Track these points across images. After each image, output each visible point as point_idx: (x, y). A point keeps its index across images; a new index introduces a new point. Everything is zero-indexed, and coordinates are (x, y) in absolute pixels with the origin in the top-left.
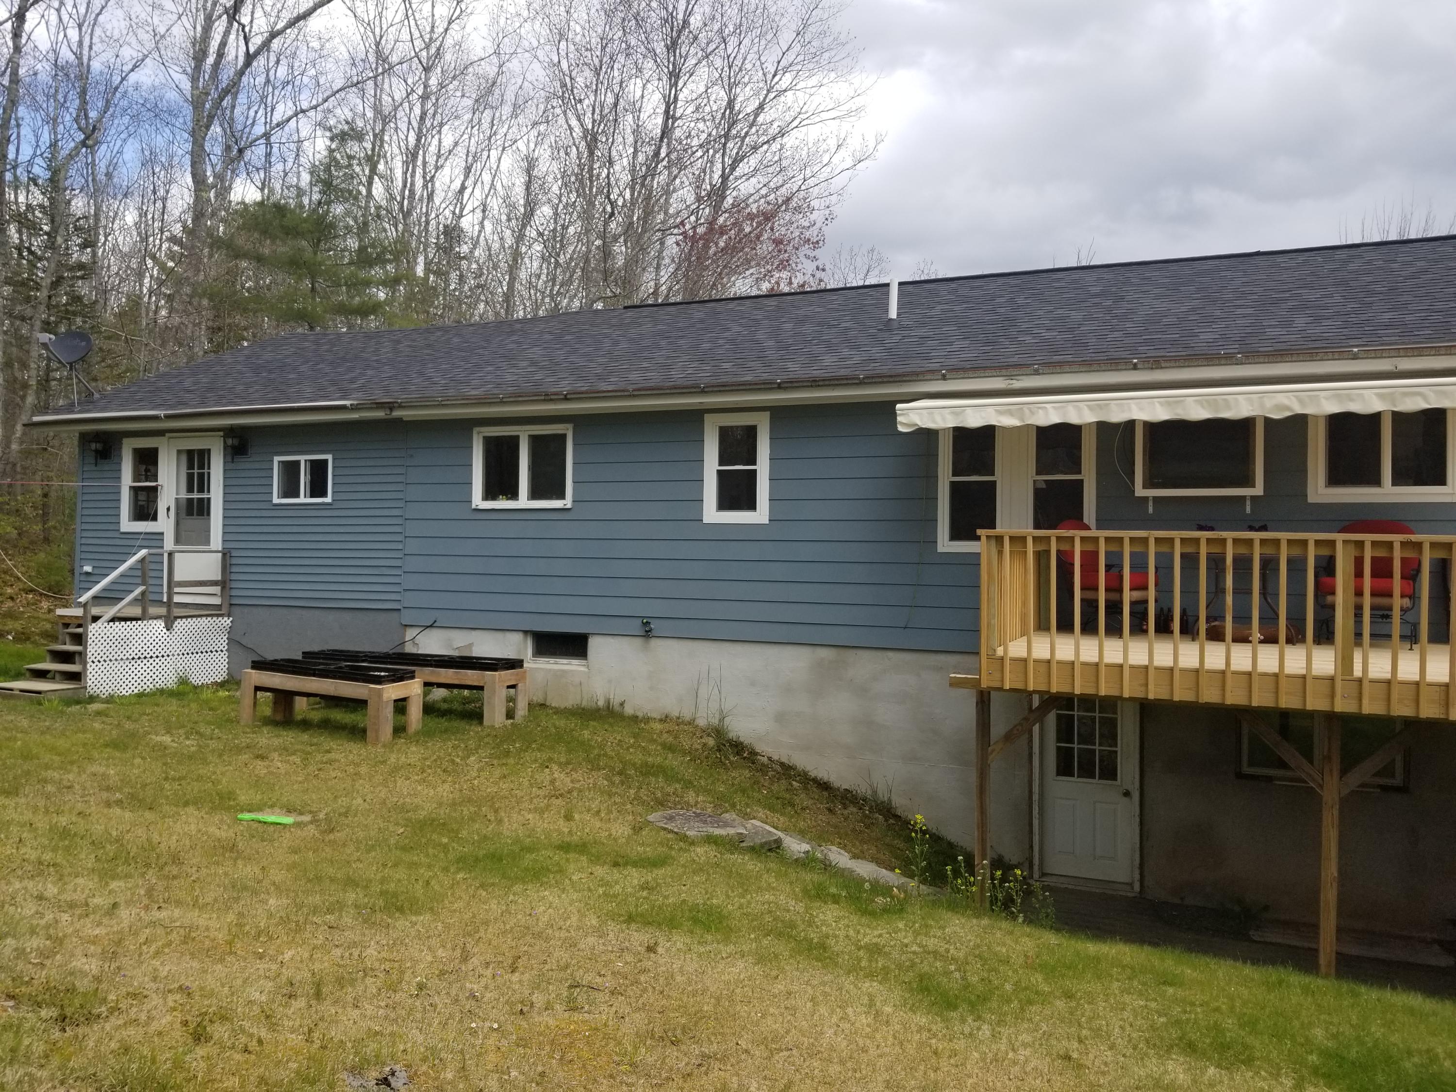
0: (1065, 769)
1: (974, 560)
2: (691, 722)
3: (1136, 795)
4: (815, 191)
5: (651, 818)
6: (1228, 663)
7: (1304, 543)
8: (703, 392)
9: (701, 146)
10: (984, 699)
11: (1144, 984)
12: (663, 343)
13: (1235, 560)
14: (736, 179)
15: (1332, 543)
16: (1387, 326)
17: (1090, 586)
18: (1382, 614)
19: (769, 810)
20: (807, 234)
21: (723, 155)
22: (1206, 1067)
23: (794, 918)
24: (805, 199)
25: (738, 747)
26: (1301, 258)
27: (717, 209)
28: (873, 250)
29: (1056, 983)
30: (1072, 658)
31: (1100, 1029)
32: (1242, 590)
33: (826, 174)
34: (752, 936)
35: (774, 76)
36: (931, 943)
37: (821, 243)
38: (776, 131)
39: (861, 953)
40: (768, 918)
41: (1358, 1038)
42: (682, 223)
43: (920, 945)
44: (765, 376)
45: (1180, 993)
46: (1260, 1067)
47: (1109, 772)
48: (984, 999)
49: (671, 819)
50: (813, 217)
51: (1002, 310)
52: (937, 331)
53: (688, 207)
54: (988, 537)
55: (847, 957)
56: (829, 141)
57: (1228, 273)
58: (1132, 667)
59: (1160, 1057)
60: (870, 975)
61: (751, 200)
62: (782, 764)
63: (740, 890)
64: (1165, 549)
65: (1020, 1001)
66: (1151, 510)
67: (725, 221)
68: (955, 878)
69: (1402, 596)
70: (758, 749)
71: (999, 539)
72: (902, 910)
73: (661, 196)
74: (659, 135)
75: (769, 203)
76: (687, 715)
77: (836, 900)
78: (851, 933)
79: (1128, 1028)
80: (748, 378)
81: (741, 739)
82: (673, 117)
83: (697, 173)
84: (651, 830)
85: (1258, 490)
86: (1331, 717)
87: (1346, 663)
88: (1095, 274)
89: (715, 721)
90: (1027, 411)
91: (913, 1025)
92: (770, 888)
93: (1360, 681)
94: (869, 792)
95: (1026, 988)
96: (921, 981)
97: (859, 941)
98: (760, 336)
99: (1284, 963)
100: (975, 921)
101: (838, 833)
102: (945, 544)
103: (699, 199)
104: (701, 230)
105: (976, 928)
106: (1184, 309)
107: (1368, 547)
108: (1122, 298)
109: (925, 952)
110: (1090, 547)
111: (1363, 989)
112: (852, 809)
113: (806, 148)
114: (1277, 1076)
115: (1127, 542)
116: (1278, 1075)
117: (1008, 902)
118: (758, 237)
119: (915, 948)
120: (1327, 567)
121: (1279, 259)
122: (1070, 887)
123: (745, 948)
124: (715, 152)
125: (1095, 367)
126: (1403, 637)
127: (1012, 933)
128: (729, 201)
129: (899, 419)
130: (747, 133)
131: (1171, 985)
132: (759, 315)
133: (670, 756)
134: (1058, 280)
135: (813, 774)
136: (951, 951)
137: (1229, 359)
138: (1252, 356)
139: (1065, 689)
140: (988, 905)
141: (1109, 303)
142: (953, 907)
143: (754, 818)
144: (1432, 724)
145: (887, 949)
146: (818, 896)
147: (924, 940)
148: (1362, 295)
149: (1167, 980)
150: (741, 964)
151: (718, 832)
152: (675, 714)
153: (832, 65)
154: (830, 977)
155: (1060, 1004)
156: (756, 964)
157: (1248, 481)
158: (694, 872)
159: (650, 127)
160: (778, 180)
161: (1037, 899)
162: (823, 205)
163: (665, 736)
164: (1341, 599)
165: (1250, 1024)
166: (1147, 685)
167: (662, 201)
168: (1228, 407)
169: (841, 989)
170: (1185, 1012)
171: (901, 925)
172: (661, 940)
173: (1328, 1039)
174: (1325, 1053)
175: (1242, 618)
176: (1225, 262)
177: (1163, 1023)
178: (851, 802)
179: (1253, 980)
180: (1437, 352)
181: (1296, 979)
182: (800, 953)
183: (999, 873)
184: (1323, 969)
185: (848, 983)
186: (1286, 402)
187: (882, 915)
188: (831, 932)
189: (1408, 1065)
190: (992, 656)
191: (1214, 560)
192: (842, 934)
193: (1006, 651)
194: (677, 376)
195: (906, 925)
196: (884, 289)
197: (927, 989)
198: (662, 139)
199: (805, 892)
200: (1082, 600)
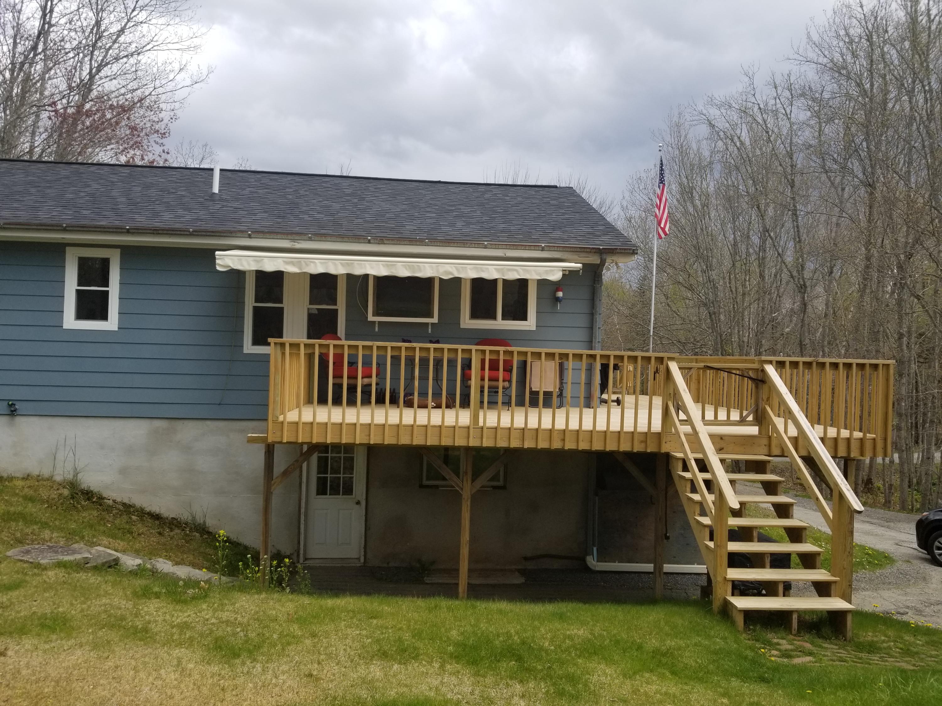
0: (322, 491)
1: (265, 359)
2: (50, 479)
3: (363, 503)
4: (163, 97)
5: (9, 553)
6: (415, 421)
7: (456, 350)
8: (64, 230)
9: (73, 49)
10: (270, 450)
11: (360, 620)
12: (33, 190)
13: (420, 359)
14: (101, 78)
15: (470, 351)
16: (502, 232)
17: (338, 375)
18: (493, 391)
19: (112, 538)
20: (157, 127)
21: (91, 60)
22: (392, 665)
23: (124, 613)
24: (155, 102)
25: (88, 494)
26: (462, 187)
27: (85, 98)
28: (206, 145)
29: (306, 629)
30: (326, 421)
31: (331, 653)
32: (424, 378)
33: (171, 87)
34: (90, 631)
35: (133, 10)
36: (225, 615)
37: (167, 135)
38: (134, 50)
39: (174, 630)
40: (104, 616)
41: (474, 632)
42: (54, 103)
43: (217, 618)
44: (117, 223)
45: (381, 622)
46: (422, 660)
47: (348, 490)
48: (258, 647)
49: (28, 552)
50: (161, 115)
51: (290, 197)
52: (247, 205)
53: (62, 92)
54: (275, 343)
55: (163, 634)
56: (173, 64)
57: (423, 192)
58: (361, 425)
59: (367, 664)
60: (180, 644)
61: (113, 96)
62: (124, 504)
63: (82, 599)
64: (382, 353)
65: (282, 645)
66: (377, 329)
67: (91, 107)
68: (246, 569)
69: (504, 381)
70: (105, 495)
71: (283, 345)
72: (206, 596)
73: (38, 81)
74: (36, 34)
75: (126, 100)
76: (46, 472)
77: (157, 596)
78: (168, 617)
79: (348, 650)
80: (103, 223)
81: (92, 489)
82: (49, 23)
83: (69, 68)
84: (9, 563)
85: (435, 320)
86: (468, 449)
87: (475, 418)
88: (348, 181)
89: (70, 477)
90: (303, 264)
91: (208, 674)
92: (107, 594)
93: (482, 428)
94: (190, 518)
95: (287, 635)
96: (216, 642)
97: (173, 622)
98: (114, 193)
99: (439, 595)
100: (256, 596)
101: (165, 549)
102: (249, 348)
103: (70, 88)
104: (70, 111)
105: (257, 601)
106: (398, 210)
107: (487, 353)
108: (364, 199)
109: (220, 622)
110: (339, 351)
111: (478, 603)
112: (177, 531)
113: (156, 66)
114: (430, 663)
115: (360, 349)
116: (432, 662)
117: (280, 582)
118: (117, 123)
119: (213, 621)
120: (467, 365)
121: (450, 187)
122: (322, 565)
123: (84, 640)
124: (85, 56)
125: (346, 239)
126: (503, 403)
127: (280, 601)
128: (94, 94)
129: (217, 261)
130: (110, 48)
131: (375, 618)
132: (114, 178)
133: (30, 505)
134: (326, 182)
135: (148, 510)
136: (239, 619)
137: (421, 242)
138: (434, 242)
139: (321, 440)
140: (267, 583)
141: (356, 201)
142: (243, 589)
143: (99, 545)
144: (516, 451)
145: (193, 625)
146: (144, 595)
147: (219, 614)
148: (490, 213)
149: (374, 616)
150: (79, 652)
151: (67, 558)
152: (36, 472)
153: (177, 12)
154: (150, 650)
155: (308, 642)
156: (90, 651)
157: (430, 315)
158: (45, 590)
159: (28, 26)
160: (134, 85)
161: (299, 575)
162: (169, 108)
163: (26, 490)
164: (474, 383)
165: (418, 635)
166: (369, 435)
167: (39, 85)
168: (420, 270)
169: (156, 658)
170: (382, 633)
171: (204, 606)
172: (11, 646)
173: (459, 636)
174: (457, 644)
175: (423, 394)
176: (422, 184)
177: (369, 643)
178: (176, 526)
179: (421, 607)
180: (525, 248)
181: (444, 603)
182: (127, 637)
183: (275, 562)
184: (461, 595)
185: (162, 652)
186: (450, 270)
187: (191, 601)
188: (152, 619)
189: (497, 642)
190: (275, 421)
191: (410, 360)
192: (160, 619)
193: (285, 418)
194: (43, 216)
195: (208, 606)
196: (210, 172)
197: (220, 647)
198: (38, 37)
199: (135, 594)
200: (334, 384)
